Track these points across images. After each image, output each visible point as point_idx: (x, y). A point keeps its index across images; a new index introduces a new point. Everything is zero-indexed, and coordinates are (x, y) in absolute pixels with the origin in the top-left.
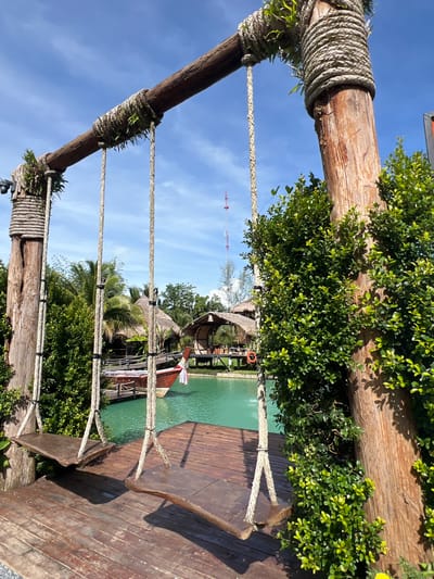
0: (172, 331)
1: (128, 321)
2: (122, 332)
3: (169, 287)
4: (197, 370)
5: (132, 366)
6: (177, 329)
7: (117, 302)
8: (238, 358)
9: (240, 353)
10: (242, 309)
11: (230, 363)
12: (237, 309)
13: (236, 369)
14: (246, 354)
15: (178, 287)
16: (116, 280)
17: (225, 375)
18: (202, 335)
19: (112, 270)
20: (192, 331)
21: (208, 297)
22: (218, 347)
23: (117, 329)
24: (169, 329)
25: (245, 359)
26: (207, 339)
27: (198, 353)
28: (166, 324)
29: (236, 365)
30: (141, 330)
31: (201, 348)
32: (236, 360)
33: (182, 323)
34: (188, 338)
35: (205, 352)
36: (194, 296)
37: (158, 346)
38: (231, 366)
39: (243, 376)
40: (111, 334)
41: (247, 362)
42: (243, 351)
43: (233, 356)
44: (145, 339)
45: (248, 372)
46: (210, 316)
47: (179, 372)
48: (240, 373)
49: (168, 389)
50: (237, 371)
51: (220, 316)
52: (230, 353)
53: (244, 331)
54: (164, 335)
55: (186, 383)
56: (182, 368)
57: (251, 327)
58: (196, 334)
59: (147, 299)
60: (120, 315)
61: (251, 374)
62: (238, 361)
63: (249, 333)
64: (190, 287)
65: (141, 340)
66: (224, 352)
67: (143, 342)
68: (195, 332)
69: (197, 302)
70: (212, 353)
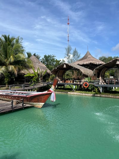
0: (46, 72)
1: (25, 67)
2: (22, 72)
3: (45, 56)
5: (26, 88)
6: (49, 71)
7: (20, 57)
8: (78, 85)
9: (79, 83)
11: (74, 87)
14: (82, 83)
15: (49, 56)
16: (19, 47)
17: (72, 93)
18: (60, 74)
19: (17, 41)
20: (56, 72)
21: (60, 60)
22: (67, 80)
23: (19, 70)
24: (45, 71)
25: (81, 85)
26: (62, 76)
28: (43, 68)
29: (77, 88)
30: (32, 71)
31: (60, 80)
32: (77, 86)
34: (54, 75)
35: (61, 82)
36: (55, 60)
37: (40, 79)
38: (74, 89)
39: (81, 94)
40: (16, 72)
41: (82, 87)
42: (80, 82)
43: (76, 84)
44: (33, 75)
45: (83, 92)
46: (65, 65)
47: (51, 94)
48: (79, 92)
49: (43, 103)
50: (77, 91)
51: (70, 65)
52: (75, 83)
53: (82, 72)
54: (43, 74)
55: (55, 100)
56: (52, 92)
57: (84, 70)
58: (58, 74)
59: (34, 57)
60: (21, 63)
61: (86, 93)
62: (78, 86)
63: (84, 73)
64: (53, 56)
65: (32, 76)
66: (70, 82)
67: (33, 76)
68: (57, 73)
69: (56, 62)
70: (65, 82)
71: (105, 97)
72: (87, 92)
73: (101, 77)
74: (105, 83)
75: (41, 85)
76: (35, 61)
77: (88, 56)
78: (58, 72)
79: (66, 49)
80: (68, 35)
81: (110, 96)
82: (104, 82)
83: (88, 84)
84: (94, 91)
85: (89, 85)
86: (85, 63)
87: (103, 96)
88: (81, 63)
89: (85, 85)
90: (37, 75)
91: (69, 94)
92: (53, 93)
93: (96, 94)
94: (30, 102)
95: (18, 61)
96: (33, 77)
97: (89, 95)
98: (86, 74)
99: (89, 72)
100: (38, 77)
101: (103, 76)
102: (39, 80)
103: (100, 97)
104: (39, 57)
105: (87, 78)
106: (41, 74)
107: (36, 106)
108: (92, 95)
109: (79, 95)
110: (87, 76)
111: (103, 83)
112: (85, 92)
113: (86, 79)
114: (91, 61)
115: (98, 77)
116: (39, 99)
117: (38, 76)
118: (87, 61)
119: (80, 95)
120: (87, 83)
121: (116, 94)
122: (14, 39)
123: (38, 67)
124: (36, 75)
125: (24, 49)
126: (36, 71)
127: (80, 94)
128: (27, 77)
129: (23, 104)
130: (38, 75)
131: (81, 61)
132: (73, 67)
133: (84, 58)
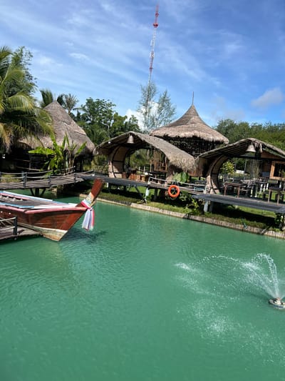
0: (86, 147)
1: (33, 128)
2: (25, 141)
3: (90, 102)
4: (109, 195)
5: (31, 184)
6: (91, 146)
7: (19, 103)
8: (156, 189)
9: (159, 184)
10: (162, 133)
11: (147, 194)
12: (157, 133)
13: (153, 199)
14: (165, 186)
15: (99, 102)
17: (140, 206)
18: (119, 156)
20: (108, 151)
21: (126, 117)
22: (134, 172)
23: (17, 136)
24: (81, 145)
25: (163, 191)
26: (123, 162)
27: (112, 176)
28: (79, 138)
29: (153, 196)
30: (47, 142)
31: (116, 170)
32: (153, 192)
33: (97, 140)
34: (102, 156)
35: (119, 176)
36: (113, 114)
37: (67, 163)
38: (147, 197)
39: (161, 211)
40: (7, 142)
41: (166, 194)
42: (163, 182)
43: (152, 186)
44: (51, 152)
45: (167, 206)
46: (131, 137)
47: (84, 212)
48: (157, 207)
49: (65, 232)
50: (153, 203)
51: (143, 139)
52: (149, 183)
53: (168, 160)
54: (76, 151)
55: (92, 228)
56: (88, 208)
57: (176, 156)
58: (112, 155)
59: (58, 105)
60: (23, 119)
61: (171, 210)
62: (156, 192)
63: (173, 163)
64: (110, 105)
65: (47, 153)
66: (141, 179)
67: (49, 155)
68: (111, 152)
69: (115, 120)
70: (128, 178)
71: (213, 224)
72: (175, 207)
73: (209, 177)
74: (217, 191)
75: (70, 178)
76: (60, 118)
77: (191, 118)
78: (114, 152)
79: (143, 90)
80: (152, 54)
81: (224, 223)
82: (215, 187)
83: (179, 190)
84: (189, 207)
85: (180, 192)
86: (182, 135)
87: (208, 220)
88: (172, 133)
89: (172, 191)
90: (61, 154)
91: (132, 208)
92: (88, 210)
93: (194, 214)
94: (33, 224)
95: (15, 111)
96: (51, 156)
97: (178, 214)
98: (178, 164)
99: (186, 160)
100: (62, 157)
101: (214, 174)
102: (64, 167)
103: (202, 222)
104: (74, 102)
105: (179, 175)
106: (72, 151)
107: (48, 234)
108: (183, 215)
109: (155, 212)
110: (179, 170)
111: (214, 190)
112: (171, 206)
113: (178, 178)
114: (196, 132)
115: (205, 176)
116: (54, 221)
117: (64, 155)
118: (187, 131)
119: (158, 213)
120: (178, 187)
121: (236, 220)
122: (9, 53)
123: (64, 133)
124: (58, 154)
125: (33, 81)
126: (60, 144)
127: (157, 210)
128: (35, 155)
129: (15, 229)
130: (65, 152)
131: (173, 128)
132: (148, 145)
133: (182, 121)
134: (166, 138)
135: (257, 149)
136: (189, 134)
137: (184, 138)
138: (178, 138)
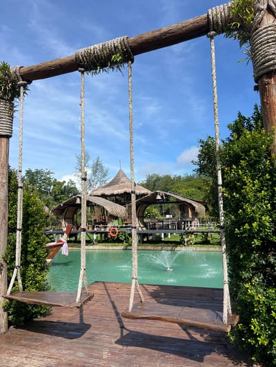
3: (29, 172)
8: (101, 233)
9: (103, 230)
10: (99, 193)
11: (95, 238)
12: (95, 193)
13: (99, 242)
14: (107, 230)
15: (37, 172)
17: (91, 247)
18: (69, 214)
20: (60, 211)
21: (64, 182)
25: (106, 234)
26: (73, 218)
29: (99, 239)
32: (99, 235)
36: (52, 180)
38: (95, 240)
39: (106, 248)
41: (109, 236)
42: (105, 227)
43: (98, 231)
45: (110, 244)
46: (78, 199)
47: (61, 245)
48: (104, 246)
49: (50, 260)
52: (96, 229)
53: (107, 212)
55: (67, 254)
56: (64, 243)
57: (112, 208)
58: (64, 214)
61: (113, 246)
62: (101, 236)
63: (111, 213)
64: (48, 173)
68: (63, 212)
69: (54, 186)
70: (78, 230)
72: (116, 244)
73: (137, 219)
74: (144, 229)
77: (120, 179)
78: (65, 212)
81: (149, 248)
82: (142, 226)
83: (117, 231)
84: (126, 242)
85: (119, 232)
86: (116, 192)
88: (108, 192)
89: (113, 232)
93: (130, 245)
97: (119, 248)
98: (114, 213)
99: (120, 210)
101: (140, 217)
105: (117, 221)
108: (123, 247)
109: (102, 249)
110: (116, 218)
111: (142, 228)
112: (113, 244)
113: (116, 223)
118: (119, 189)
120: (116, 229)
127: (104, 248)
131: (108, 188)
132: (92, 203)
133: (114, 182)
134: (103, 196)
135: (162, 197)
136: (121, 191)
137: (118, 195)
138: (113, 195)
